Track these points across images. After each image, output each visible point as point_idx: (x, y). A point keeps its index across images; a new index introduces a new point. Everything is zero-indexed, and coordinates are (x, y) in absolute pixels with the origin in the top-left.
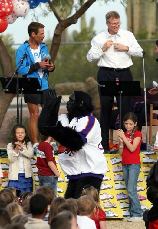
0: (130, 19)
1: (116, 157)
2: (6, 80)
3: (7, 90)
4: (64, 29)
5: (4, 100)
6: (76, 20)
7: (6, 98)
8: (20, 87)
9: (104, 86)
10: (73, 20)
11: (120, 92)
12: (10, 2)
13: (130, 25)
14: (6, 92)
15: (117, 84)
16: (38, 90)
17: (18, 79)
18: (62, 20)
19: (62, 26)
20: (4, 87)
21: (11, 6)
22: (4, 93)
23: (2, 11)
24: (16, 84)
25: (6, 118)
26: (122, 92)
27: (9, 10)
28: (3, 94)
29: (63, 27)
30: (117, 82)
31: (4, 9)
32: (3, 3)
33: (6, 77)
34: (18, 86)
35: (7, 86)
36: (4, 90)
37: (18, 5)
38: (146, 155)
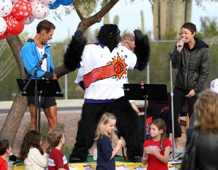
0: (157, 18)
1: (140, 166)
2: (24, 82)
3: (25, 92)
4: (86, 28)
5: (21, 103)
6: (99, 18)
7: (23, 101)
8: (39, 90)
9: (128, 89)
10: (96, 19)
11: (145, 96)
12: (29, 5)
13: (157, 24)
14: (23, 95)
15: (143, 87)
16: (58, 93)
17: (36, 81)
18: (85, 19)
19: (84, 24)
20: (21, 89)
21: (29, 9)
22: (21, 95)
23: (19, 14)
24: (35, 86)
25: (23, 123)
26: (147, 96)
27: (26, 14)
28: (20, 97)
29: (86, 26)
30: (142, 85)
31: (21, 13)
32: (21, 7)
33: (24, 79)
34: (36, 88)
35: (25, 88)
36: (21, 92)
37: (37, 7)
38: (173, 164)
